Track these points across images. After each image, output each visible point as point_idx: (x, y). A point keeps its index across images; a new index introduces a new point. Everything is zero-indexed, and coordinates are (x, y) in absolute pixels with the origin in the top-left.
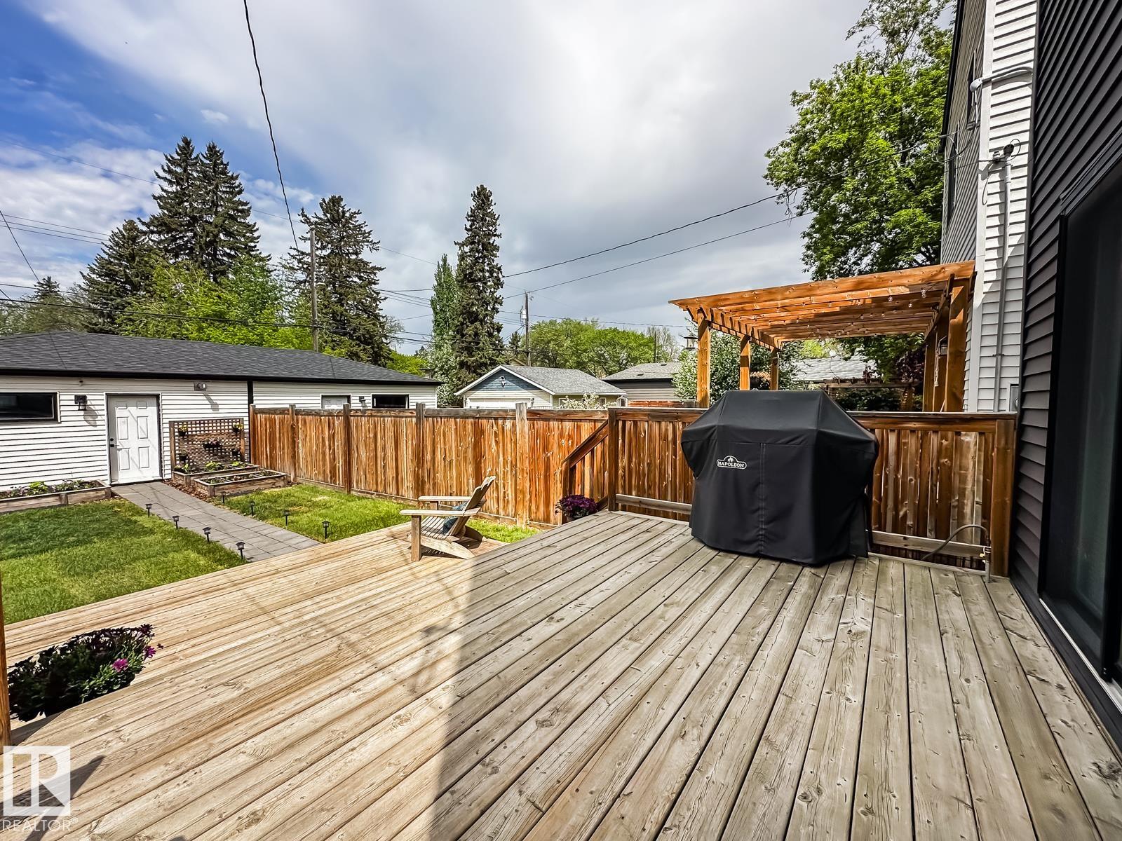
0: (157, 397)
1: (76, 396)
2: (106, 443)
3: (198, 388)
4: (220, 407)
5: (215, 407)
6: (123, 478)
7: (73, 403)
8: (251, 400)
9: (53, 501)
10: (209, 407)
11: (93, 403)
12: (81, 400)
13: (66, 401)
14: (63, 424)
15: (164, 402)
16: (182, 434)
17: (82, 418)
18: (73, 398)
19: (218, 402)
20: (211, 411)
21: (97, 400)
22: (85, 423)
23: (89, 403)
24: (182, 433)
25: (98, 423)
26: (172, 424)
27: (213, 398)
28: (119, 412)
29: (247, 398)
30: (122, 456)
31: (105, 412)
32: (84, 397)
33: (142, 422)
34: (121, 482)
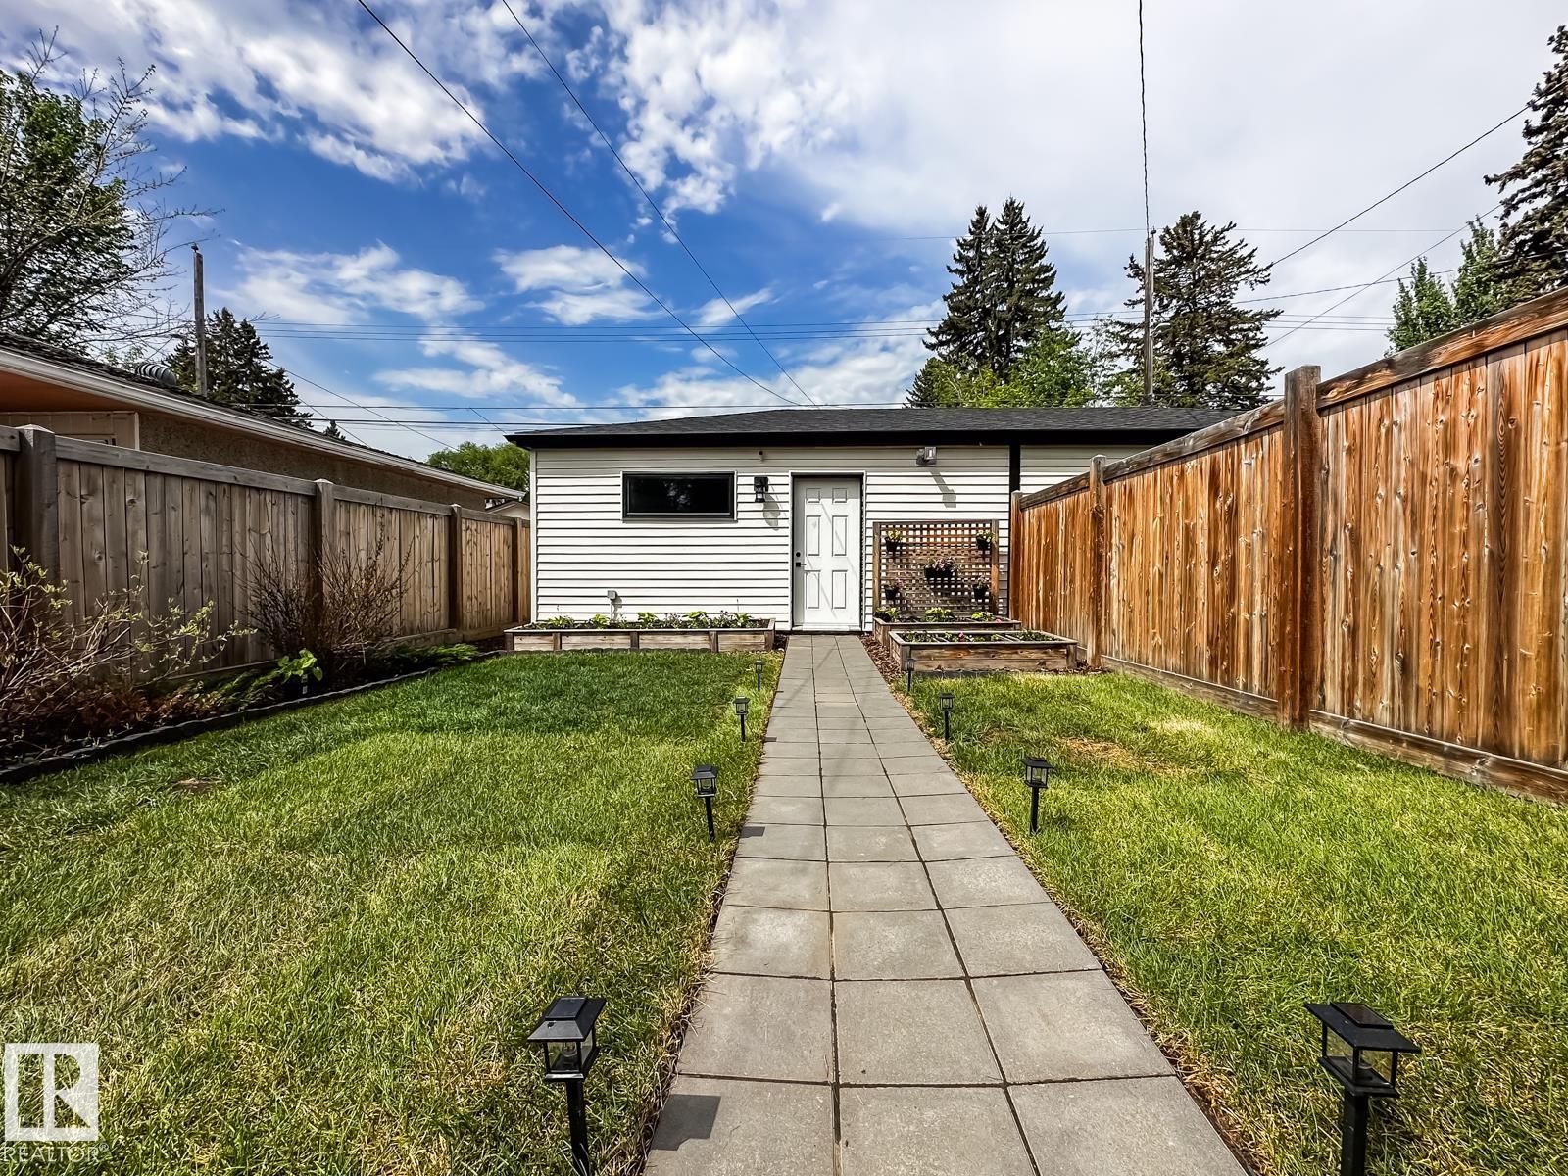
0: (859, 478)
1: (756, 478)
2: (788, 558)
3: (924, 462)
4: (959, 498)
5: (949, 498)
6: (810, 621)
7: (751, 489)
8: (1015, 484)
9: (698, 642)
10: (940, 498)
11: (778, 489)
12: (762, 484)
13: (744, 487)
14: (741, 524)
15: (870, 489)
16: (891, 546)
17: (761, 515)
18: (751, 481)
19: (957, 490)
20: (942, 507)
21: (781, 485)
22: (764, 524)
23: (770, 490)
24: (892, 544)
25: (781, 523)
26: (878, 526)
27: (947, 481)
28: (809, 509)
29: (1007, 481)
30: (810, 582)
31: (788, 506)
32: (766, 479)
33: (839, 523)
34: (804, 628)
